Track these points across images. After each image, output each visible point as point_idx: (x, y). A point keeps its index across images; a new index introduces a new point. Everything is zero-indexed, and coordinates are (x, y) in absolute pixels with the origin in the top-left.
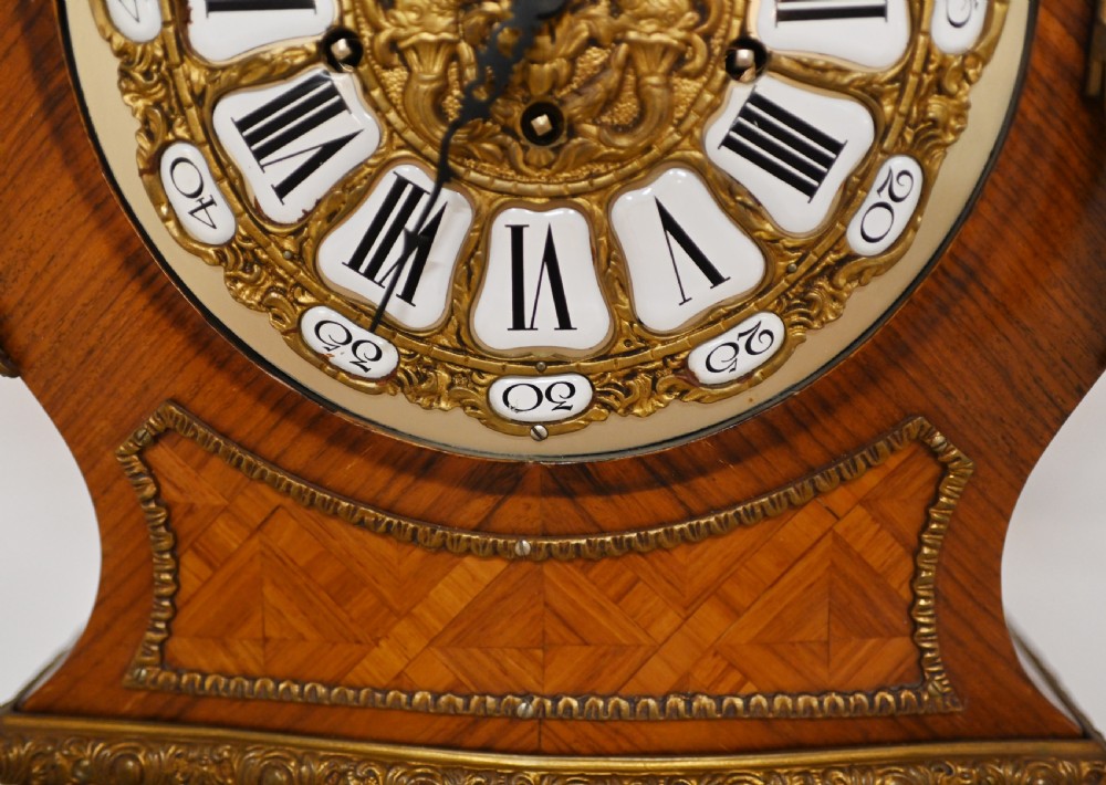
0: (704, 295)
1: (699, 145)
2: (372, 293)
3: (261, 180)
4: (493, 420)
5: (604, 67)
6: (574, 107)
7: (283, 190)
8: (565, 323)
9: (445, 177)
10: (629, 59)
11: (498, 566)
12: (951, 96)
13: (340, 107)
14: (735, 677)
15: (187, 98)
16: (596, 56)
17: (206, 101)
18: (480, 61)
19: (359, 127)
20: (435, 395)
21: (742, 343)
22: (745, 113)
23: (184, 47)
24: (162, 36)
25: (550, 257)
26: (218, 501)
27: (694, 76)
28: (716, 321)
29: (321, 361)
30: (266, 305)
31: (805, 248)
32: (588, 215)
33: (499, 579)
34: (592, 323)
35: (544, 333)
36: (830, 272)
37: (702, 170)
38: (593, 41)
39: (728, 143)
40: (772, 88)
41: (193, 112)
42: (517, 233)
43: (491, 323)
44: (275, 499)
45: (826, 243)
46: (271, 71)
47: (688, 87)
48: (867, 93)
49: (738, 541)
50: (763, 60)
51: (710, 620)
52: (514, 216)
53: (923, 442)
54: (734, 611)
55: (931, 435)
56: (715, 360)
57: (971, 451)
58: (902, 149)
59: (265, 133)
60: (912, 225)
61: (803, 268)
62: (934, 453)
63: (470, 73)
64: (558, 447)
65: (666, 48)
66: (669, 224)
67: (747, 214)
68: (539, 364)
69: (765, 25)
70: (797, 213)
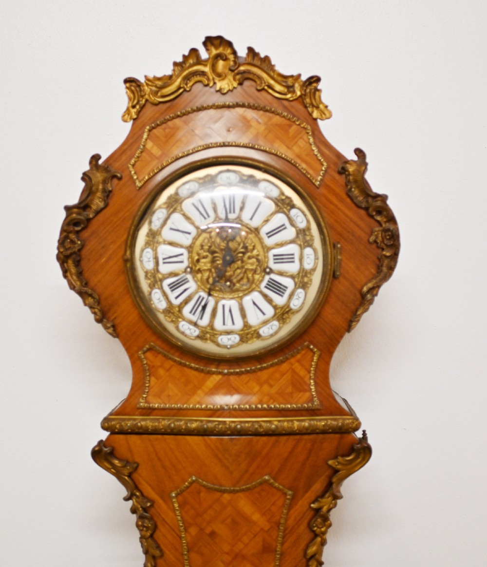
0: (262, 318)
1: (259, 288)
2: (194, 318)
3: (172, 296)
4: (218, 345)
5: (240, 273)
6: (235, 281)
7: (177, 298)
8: (234, 323)
9: (210, 295)
10: (245, 272)
11: (220, 377)
12: (309, 277)
13: (188, 282)
14: (272, 401)
15: (158, 280)
16: (239, 271)
17: (161, 281)
18: (216, 272)
19: (192, 285)
20: (206, 339)
21: (270, 328)
22: (269, 282)
23: (158, 271)
24: (154, 269)
25: (230, 311)
26: (159, 364)
27: (258, 274)
28: (265, 323)
29: (183, 333)
30: (172, 321)
31: (282, 308)
32: (238, 302)
33: (220, 380)
34: (239, 324)
35: (229, 326)
36: (287, 312)
37: (261, 292)
38: (238, 268)
39: (266, 287)
40: (273, 276)
41: (159, 283)
42: (224, 306)
43: (218, 324)
44: (172, 363)
45: (286, 307)
46: (176, 275)
47: (257, 277)
48: (292, 277)
49: (272, 370)
50: (271, 271)
51: (266, 388)
52: (223, 302)
53: (308, 347)
54: (271, 386)
55: (310, 346)
56: (265, 331)
57: (319, 349)
58: (299, 287)
59: (173, 287)
60: (303, 303)
61: (282, 312)
62: (312, 350)
63: (214, 275)
64: (233, 351)
65: (252, 270)
66: (254, 303)
67: (270, 301)
68: (228, 333)
69: (272, 264)
70: (280, 301)
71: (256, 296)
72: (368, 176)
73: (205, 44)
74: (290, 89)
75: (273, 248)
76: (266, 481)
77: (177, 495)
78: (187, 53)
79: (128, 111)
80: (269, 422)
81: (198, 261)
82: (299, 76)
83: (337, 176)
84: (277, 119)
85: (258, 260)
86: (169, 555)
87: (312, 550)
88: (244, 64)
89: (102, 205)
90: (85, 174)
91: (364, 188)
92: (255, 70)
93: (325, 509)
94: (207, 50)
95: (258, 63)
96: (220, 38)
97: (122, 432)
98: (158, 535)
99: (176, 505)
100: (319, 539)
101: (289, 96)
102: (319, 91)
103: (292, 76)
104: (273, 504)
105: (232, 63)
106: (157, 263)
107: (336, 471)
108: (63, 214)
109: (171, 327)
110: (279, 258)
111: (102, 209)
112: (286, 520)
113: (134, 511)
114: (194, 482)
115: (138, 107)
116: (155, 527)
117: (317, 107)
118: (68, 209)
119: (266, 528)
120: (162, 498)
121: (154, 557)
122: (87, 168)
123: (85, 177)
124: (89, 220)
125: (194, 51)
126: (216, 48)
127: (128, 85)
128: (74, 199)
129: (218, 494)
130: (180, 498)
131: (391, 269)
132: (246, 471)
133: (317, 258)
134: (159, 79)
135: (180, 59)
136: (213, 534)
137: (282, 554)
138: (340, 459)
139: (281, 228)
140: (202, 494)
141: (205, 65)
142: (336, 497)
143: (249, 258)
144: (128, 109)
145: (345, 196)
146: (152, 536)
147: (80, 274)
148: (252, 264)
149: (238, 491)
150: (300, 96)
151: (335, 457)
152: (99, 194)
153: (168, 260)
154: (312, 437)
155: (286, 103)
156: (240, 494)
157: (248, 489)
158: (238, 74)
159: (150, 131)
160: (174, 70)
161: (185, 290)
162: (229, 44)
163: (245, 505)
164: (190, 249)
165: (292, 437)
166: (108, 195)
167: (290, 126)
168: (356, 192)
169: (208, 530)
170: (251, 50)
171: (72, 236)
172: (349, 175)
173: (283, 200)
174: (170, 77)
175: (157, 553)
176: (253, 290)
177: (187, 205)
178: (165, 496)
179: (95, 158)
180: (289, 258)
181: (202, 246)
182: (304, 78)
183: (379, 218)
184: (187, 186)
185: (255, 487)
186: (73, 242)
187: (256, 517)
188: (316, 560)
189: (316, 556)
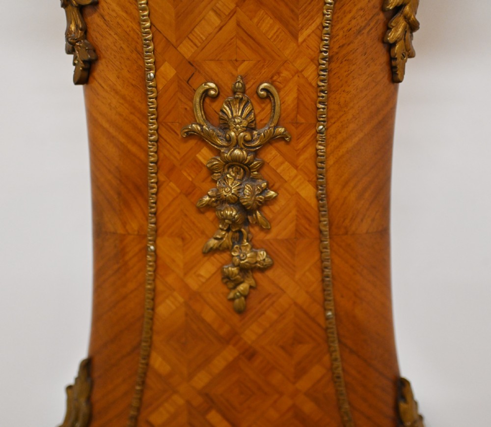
188: (406, 18)
189: (407, 8)
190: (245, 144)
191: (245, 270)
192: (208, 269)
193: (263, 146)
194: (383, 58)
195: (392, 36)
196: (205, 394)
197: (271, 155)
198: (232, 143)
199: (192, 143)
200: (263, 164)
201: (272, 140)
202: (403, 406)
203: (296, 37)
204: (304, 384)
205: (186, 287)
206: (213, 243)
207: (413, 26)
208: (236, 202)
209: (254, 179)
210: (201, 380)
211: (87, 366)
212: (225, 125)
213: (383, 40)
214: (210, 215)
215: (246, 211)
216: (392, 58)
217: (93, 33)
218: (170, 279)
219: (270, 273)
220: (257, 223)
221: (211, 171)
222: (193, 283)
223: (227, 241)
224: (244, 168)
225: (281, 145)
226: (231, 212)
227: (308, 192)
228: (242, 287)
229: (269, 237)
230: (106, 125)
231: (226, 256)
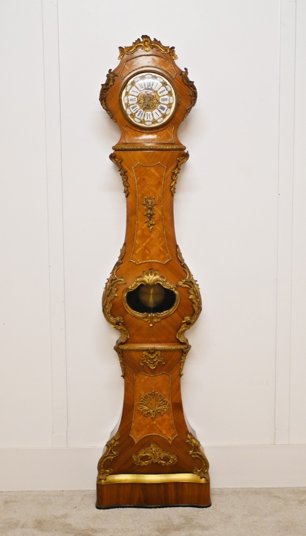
0: (158, 117)
2: (139, 117)
3: (132, 110)
4: (146, 125)
6: (150, 106)
7: (134, 111)
8: (150, 119)
9: (143, 110)
10: (153, 104)
11: (146, 134)
12: (171, 105)
14: (161, 141)
16: (151, 103)
17: (129, 106)
19: (138, 107)
20: (142, 123)
22: (160, 106)
24: (127, 103)
25: (149, 115)
26: (129, 130)
29: (136, 121)
30: (132, 118)
32: (151, 112)
34: (152, 119)
35: (149, 119)
36: (165, 115)
37: (158, 109)
38: (151, 102)
42: (147, 114)
43: (146, 119)
44: (133, 130)
46: (134, 104)
47: (157, 105)
48: (167, 105)
49: (161, 132)
50: (161, 103)
51: (159, 137)
52: (147, 112)
54: (161, 137)
56: (159, 121)
57: (174, 126)
58: (169, 108)
59: (133, 108)
60: (170, 113)
62: (172, 126)
63: (145, 104)
64: (150, 126)
65: (155, 103)
66: (156, 113)
67: (160, 112)
68: (149, 121)
69: (160, 101)
70: (163, 112)
71: (156, 110)
72: (188, 76)
73: (142, 37)
74: (166, 50)
75: (161, 97)
76: (159, 164)
77: (134, 168)
78: (137, 40)
79: (120, 57)
80: (160, 146)
81: (140, 100)
82: (169, 46)
83: (179, 76)
84: (162, 59)
85: (157, 100)
86: (132, 186)
87: (172, 185)
88: (153, 43)
89: (112, 84)
90: (107, 75)
91: (187, 79)
92: (156, 45)
93: (176, 172)
94: (143, 39)
95: (157, 43)
96: (146, 36)
97: (118, 150)
98: (128, 180)
99: (134, 171)
100: (174, 181)
101: (166, 52)
102: (175, 51)
103: (167, 47)
104: (161, 170)
105: (150, 43)
106: (128, 101)
107: (179, 162)
108: (101, 87)
109: (132, 119)
110: (163, 100)
111: (112, 85)
112: (165, 175)
113: (121, 175)
114: (139, 164)
115: (122, 55)
116: (127, 178)
117: (174, 56)
118: (102, 85)
119: (159, 178)
120: (129, 169)
121: (127, 187)
122: (108, 73)
123: (108, 76)
124: (109, 88)
125: (139, 39)
126: (145, 39)
127: (120, 49)
128: (104, 83)
129: (146, 167)
130: (135, 169)
131: (195, 103)
132: (153, 161)
133: (174, 100)
134: (129, 47)
135: (135, 42)
136: (144, 179)
137: (163, 185)
138: (180, 158)
139: (164, 91)
140: (141, 168)
141: (142, 43)
142: (179, 169)
143: (154, 99)
144: (120, 56)
145: (181, 82)
146: (127, 181)
147: (106, 104)
148: (155, 101)
149: (151, 166)
150: (169, 53)
151: (179, 157)
152: (111, 81)
153: (131, 100)
154: (172, 151)
155: (165, 54)
156: (151, 167)
157: (154, 166)
158: (151, 46)
159: (126, 62)
160: (133, 45)
161: (137, 109)
162: (149, 37)
163: (153, 170)
164: (137, 97)
165: (166, 151)
166: (114, 80)
167: (166, 61)
168: (185, 80)
169: (143, 178)
170: (155, 39)
171: (104, 93)
172: (183, 76)
173: (164, 83)
174: (132, 47)
175: (128, 185)
176: (155, 109)
177: (137, 84)
178: (131, 169)
179: (110, 70)
180: (166, 99)
181: (141, 96)
182: (170, 47)
183: (191, 88)
184: (137, 78)
185: (156, 165)
186: (104, 95)
187: (156, 174)
188: (174, 187)
189: (174, 186)
190: (151, 205)
191: (152, 225)
192: (145, 225)
193: (154, 206)
194: (171, 193)
195: (172, 190)
196: (145, 247)
197: (155, 207)
198: (149, 205)
199: (143, 206)
200: (154, 209)
201: (155, 205)
202: (178, 249)
203: (158, 190)
204: (161, 244)
205: (142, 228)
206: (146, 221)
207: (175, 189)
208: (150, 214)
209: (152, 211)
210: (144, 244)
211: (125, 244)
212: (148, 203)
213: (170, 190)
214: (146, 217)
215: (151, 215)
216: (172, 193)
217: (129, 190)
218: (139, 227)
219: (155, 226)
220: (153, 217)
221: (146, 210)
222: (143, 228)
223: (148, 220)
224: (151, 209)
225: (156, 206)
226: (149, 216)
227: (160, 213)
228: (151, 228)
229: (155, 220)
230: (130, 203)
231: (148, 223)
